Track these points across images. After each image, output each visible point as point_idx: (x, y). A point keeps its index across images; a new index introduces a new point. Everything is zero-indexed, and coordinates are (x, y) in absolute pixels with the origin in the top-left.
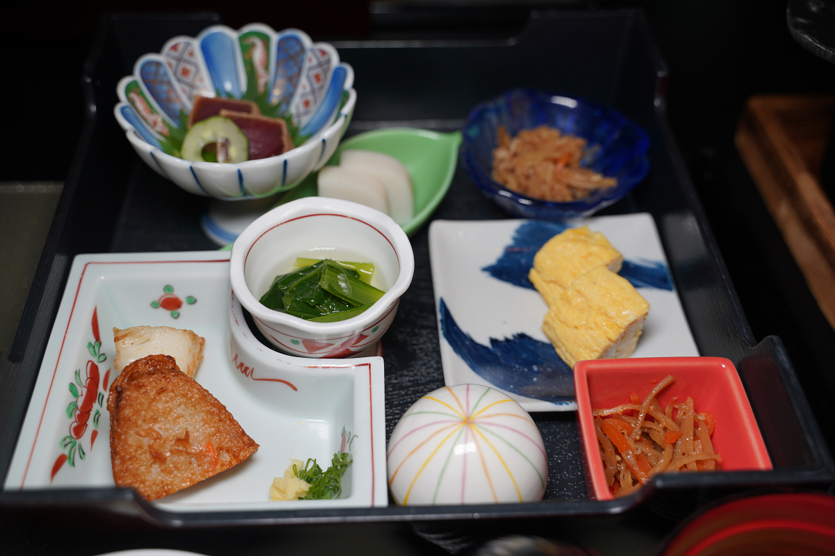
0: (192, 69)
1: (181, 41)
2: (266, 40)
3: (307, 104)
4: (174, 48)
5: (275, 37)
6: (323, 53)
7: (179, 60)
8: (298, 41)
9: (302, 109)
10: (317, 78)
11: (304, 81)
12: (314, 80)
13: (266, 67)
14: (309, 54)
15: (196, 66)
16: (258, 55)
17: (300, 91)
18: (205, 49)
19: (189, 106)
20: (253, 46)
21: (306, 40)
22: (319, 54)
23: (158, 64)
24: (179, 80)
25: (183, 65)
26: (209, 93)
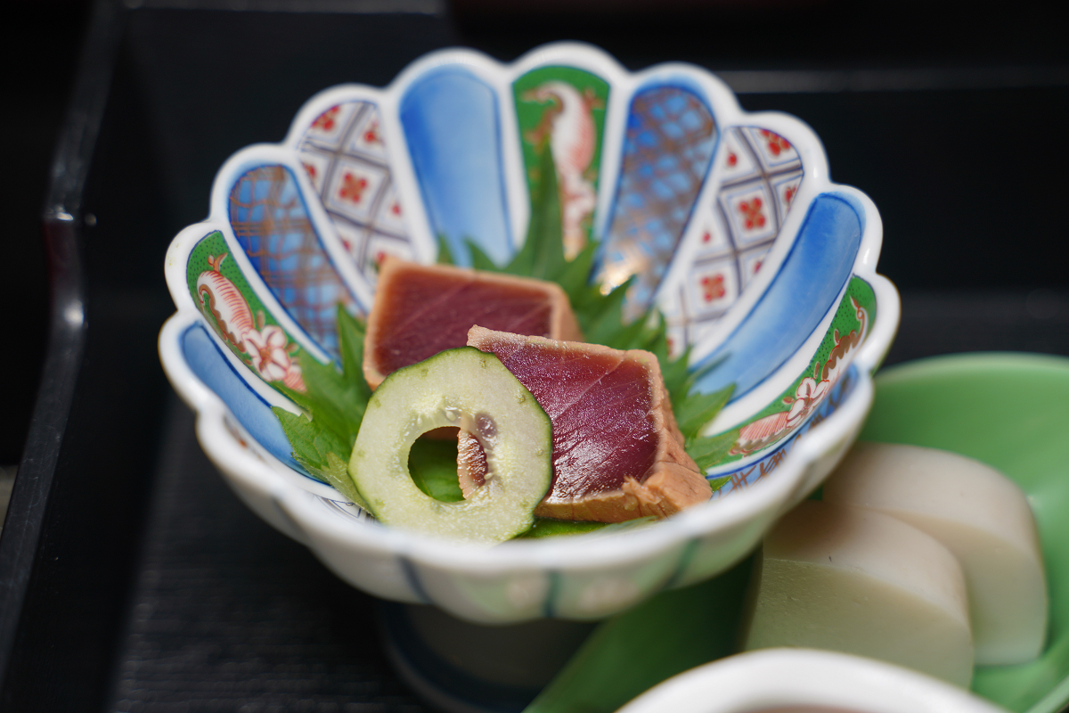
0: (374, 178)
1: (345, 96)
2: (595, 93)
3: (714, 287)
4: (325, 121)
5: (623, 84)
6: (778, 143)
7: (335, 154)
8: (696, 99)
9: (697, 304)
10: (752, 213)
11: (705, 216)
12: (738, 220)
13: (592, 170)
14: (730, 143)
15: (385, 168)
16: (568, 134)
17: (692, 246)
18: (411, 118)
19: (368, 295)
20: (558, 107)
21: (717, 93)
22: (762, 145)
23: (280, 171)
24: (332, 214)
25: (346, 167)
26: (422, 253)
